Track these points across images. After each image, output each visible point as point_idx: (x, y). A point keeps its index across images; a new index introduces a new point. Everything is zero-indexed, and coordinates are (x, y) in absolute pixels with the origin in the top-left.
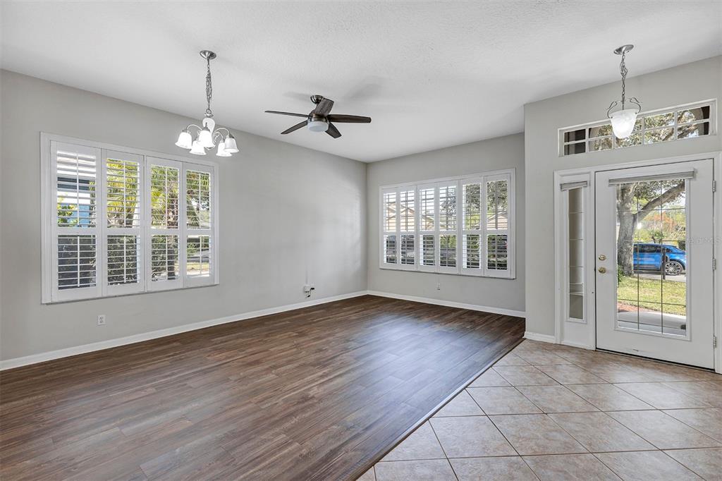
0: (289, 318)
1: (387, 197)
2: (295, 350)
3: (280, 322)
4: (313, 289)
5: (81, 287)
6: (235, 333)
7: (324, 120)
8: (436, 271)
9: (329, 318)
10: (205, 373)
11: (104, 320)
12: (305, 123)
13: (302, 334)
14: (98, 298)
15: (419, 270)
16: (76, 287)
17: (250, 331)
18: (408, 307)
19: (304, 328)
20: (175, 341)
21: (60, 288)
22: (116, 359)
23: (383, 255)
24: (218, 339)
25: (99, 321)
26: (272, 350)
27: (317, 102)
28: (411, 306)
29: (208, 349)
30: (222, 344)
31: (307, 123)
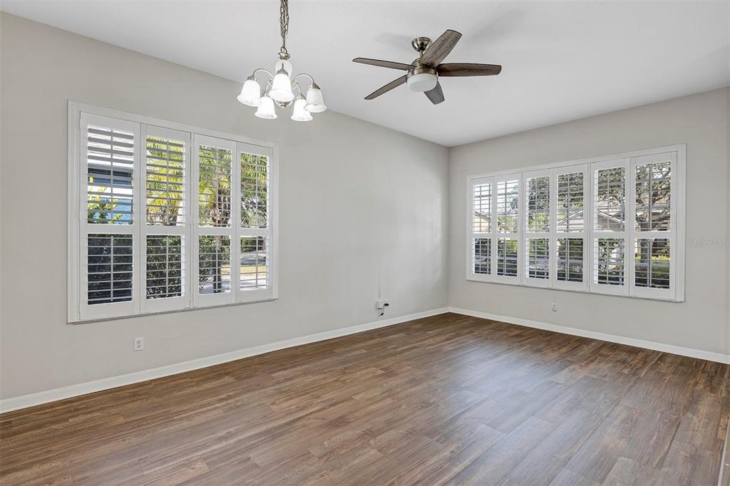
0: (363, 344)
1: (478, 189)
2: (389, 401)
3: (354, 350)
4: (387, 305)
5: (114, 301)
6: (300, 365)
7: (433, 71)
8: (550, 287)
9: (415, 347)
10: (274, 438)
11: (142, 344)
12: (405, 78)
13: (389, 373)
14: (135, 316)
15: (524, 284)
16: (109, 301)
17: (319, 363)
18: (514, 334)
19: (389, 362)
20: (227, 374)
21: (90, 303)
22: (155, 400)
23: (471, 263)
24: (281, 373)
25: (136, 345)
26: (357, 398)
27: (422, 48)
28: (517, 332)
29: (270, 390)
30: (288, 383)
31: (406, 79)
